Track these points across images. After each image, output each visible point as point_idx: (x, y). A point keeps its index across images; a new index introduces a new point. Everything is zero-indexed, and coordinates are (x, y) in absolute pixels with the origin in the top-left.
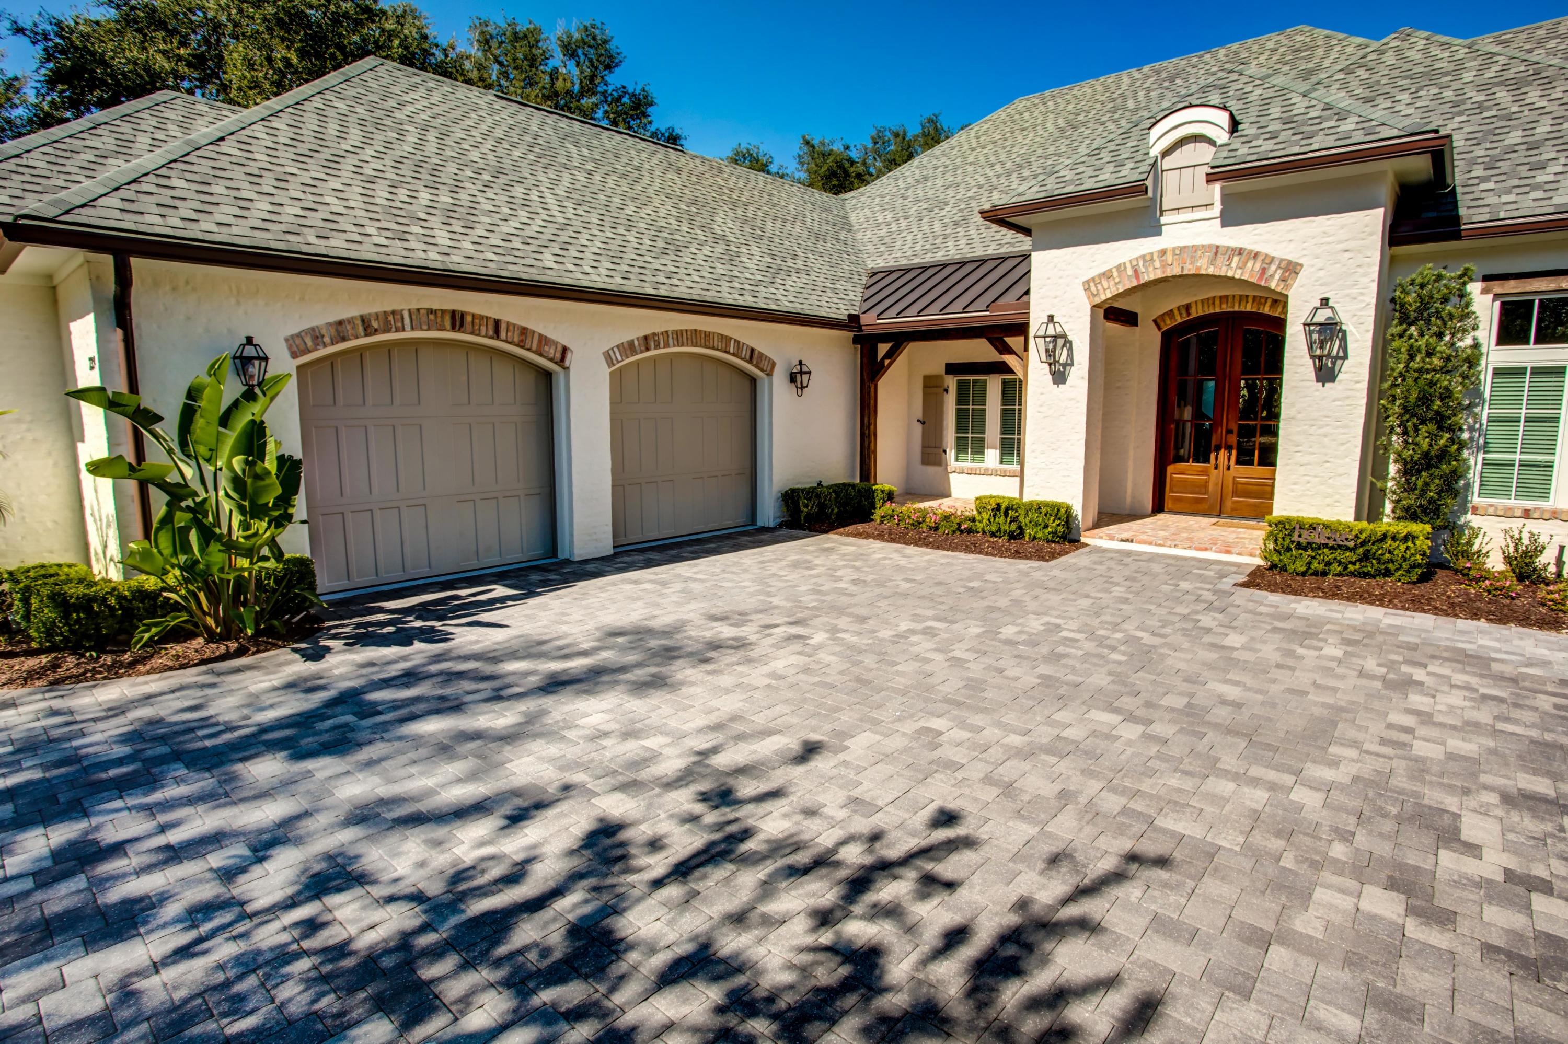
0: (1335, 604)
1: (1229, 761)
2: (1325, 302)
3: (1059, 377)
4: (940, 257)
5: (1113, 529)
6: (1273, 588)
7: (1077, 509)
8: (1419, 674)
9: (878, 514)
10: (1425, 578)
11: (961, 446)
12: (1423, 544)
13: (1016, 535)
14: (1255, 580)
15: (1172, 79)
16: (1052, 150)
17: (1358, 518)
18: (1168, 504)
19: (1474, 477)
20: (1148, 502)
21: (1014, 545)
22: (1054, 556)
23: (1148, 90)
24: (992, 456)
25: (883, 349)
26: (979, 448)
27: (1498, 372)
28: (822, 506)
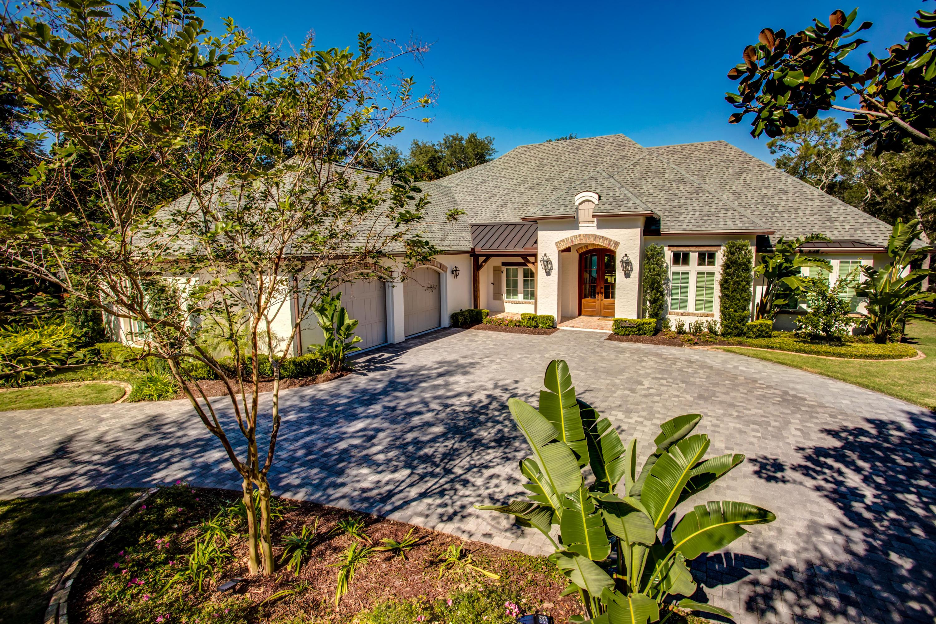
0: (631, 343)
1: (603, 377)
2: (626, 255)
3: (548, 273)
4: (497, 221)
5: (566, 323)
6: (615, 340)
7: (556, 317)
8: (645, 359)
9: (485, 321)
10: (654, 334)
11: (508, 293)
12: (654, 325)
13: (536, 327)
14: (611, 338)
15: (578, 149)
16: (535, 176)
17: (638, 317)
18: (583, 313)
19: (669, 303)
20: (576, 312)
21: (536, 330)
22: (550, 333)
23: (570, 153)
24: (520, 297)
25: (481, 259)
26: (515, 293)
27: (673, 273)
28: (465, 319)
